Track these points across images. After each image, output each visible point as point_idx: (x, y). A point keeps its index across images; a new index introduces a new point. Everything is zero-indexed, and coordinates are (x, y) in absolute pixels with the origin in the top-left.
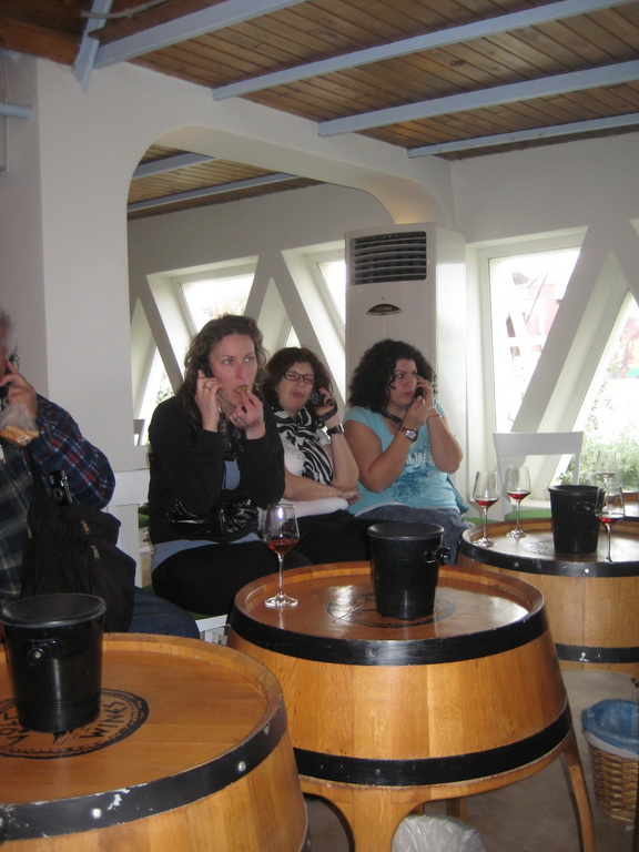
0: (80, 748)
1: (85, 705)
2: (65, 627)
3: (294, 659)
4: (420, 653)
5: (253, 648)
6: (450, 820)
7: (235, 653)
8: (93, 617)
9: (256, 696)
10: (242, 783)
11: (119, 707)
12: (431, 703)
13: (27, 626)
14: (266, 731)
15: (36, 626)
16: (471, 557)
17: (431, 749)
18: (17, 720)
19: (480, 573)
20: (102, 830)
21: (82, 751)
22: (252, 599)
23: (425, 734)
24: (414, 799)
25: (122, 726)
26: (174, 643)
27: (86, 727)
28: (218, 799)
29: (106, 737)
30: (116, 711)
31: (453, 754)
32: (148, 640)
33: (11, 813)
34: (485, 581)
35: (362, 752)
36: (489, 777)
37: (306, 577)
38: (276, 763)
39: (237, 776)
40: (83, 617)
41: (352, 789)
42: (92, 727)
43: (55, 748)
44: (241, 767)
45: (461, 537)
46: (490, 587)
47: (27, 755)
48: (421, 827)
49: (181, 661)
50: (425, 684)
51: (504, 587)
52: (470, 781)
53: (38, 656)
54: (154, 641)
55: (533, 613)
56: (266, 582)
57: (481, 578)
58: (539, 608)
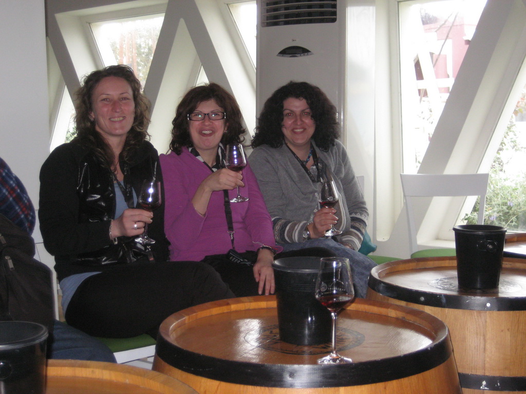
2: (13, 350)
4: (333, 377)
5: (178, 373)
7: (162, 377)
8: (37, 342)
16: (379, 291)
19: (388, 306)
22: (175, 329)
26: (105, 368)
32: (81, 366)
34: (392, 313)
37: (224, 309)
40: (28, 341)
45: (369, 274)
46: (397, 319)
49: (111, 384)
51: (410, 319)
54: (86, 367)
55: (437, 342)
56: (188, 315)
57: (390, 310)
58: (444, 338)
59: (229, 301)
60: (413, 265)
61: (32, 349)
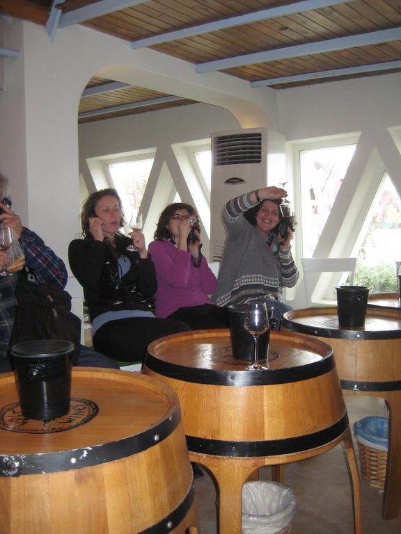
0: (60, 428)
1: (61, 406)
2: (51, 357)
3: (184, 382)
4: (259, 379)
5: (159, 376)
6: (274, 483)
7: (148, 378)
8: (67, 352)
9: (162, 402)
10: (157, 447)
11: (81, 407)
12: (266, 408)
13: (28, 357)
14: (170, 419)
15: (34, 356)
16: (288, 328)
17: (266, 435)
18: (21, 414)
19: (294, 336)
20: (77, 470)
21: (61, 430)
22: (157, 349)
23: (262, 427)
24: (255, 465)
25: (83, 417)
26: (112, 373)
27: (62, 418)
28: (143, 455)
29: (74, 423)
30: (79, 409)
31: (278, 438)
33: (24, 459)
34: (297, 340)
35: (225, 437)
36: (299, 453)
37: (189, 337)
38: (175, 439)
39: (153, 443)
40: (61, 352)
41: (218, 459)
42: (66, 418)
43: (45, 428)
44: (156, 438)
45: (282, 317)
46: (300, 344)
47: (28, 432)
48: (257, 488)
49: (115, 382)
50: (263, 397)
51: (309, 343)
52: (289, 455)
53: (35, 374)
54: (99, 371)
55: (326, 358)
56: (166, 340)
57: (295, 338)
58: (331, 355)
60: (310, 312)
61: (63, 358)
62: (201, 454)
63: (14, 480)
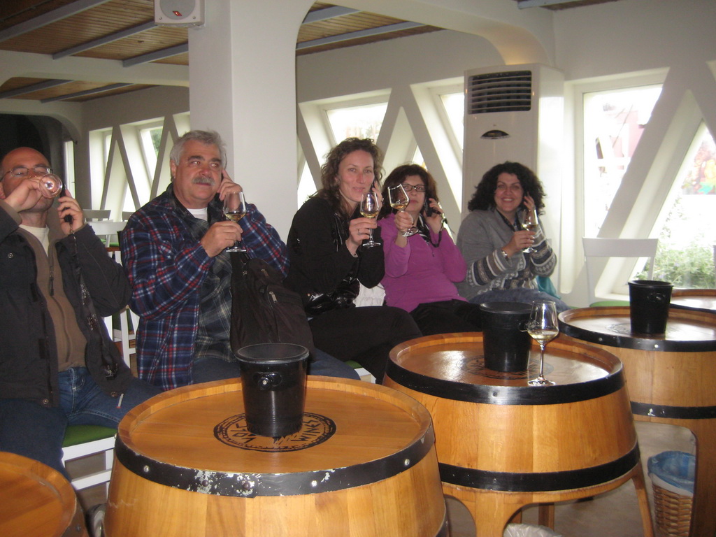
0: (293, 447)
1: (292, 420)
2: (283, 364)
3: (435, 398)
4: (529, 396)
5: (404, 389)
6: (542, 528)
8: (302, 359)
9: (409, 421)
10: (407, 473)
11: (315, 424)
12: (535, 433)
13: (257, 363)
14: (423, 441)
15: (263, 363)
17: (534, 466)
18: (246, 428)
19: (573, 344)
20: (318, 494)
21: (294, 449)
22: (401, 356)
23: (531, 455)
24: (520, 502)
25: (319, 435)
26: (348, 383)
27: (294, 435)
28: (391, 482)
29: (309, 442)
30: (313, 426)
31: (550, 471)
32: (329, 381)
33: (259, 479)
34: (576, 350)
35: (483, 466)
36: (576, 490)
37: (439, 342)
38: (427, 465)
39: (404, 468)
40: (295, 358)
41: (475, 492)
42: (299, 435)
43: (276, 446)
44: (407, 462)
46: (580, 354)
47: (256, 449)
48: (520, 532)
49: (351, 395)
50: (532, 419)
51: (590, 354)
52: (562, 491)
53: (265, 383)
54: (333, 381)
55: (613, 374)
56: (411, 345)
57: (574, 347)
58: (619, 370)
59: (444, 335)
60: (592, 312)
61: (295, 365)
62: (454, 486)
63: (248, 500)
